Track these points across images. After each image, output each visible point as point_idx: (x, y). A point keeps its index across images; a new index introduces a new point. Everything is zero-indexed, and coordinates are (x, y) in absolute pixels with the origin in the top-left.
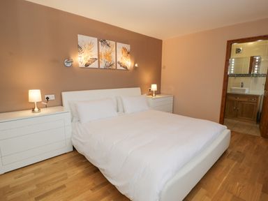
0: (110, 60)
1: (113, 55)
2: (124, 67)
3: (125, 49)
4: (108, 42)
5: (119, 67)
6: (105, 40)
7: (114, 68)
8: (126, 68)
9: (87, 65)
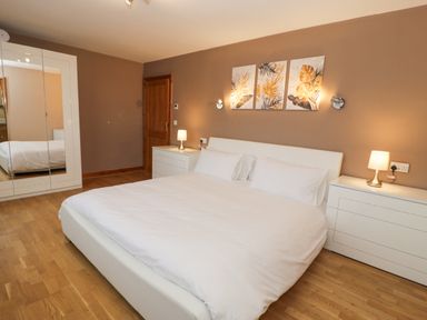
0: (272, 94)
1: (281, 85)
2: (302, 105)
3: (308, 69)
4: (272, 65)
5: (290, 105)
6: (266, 64)
7: (281, 107)
8: (309, 106)
9: (238, 106)
